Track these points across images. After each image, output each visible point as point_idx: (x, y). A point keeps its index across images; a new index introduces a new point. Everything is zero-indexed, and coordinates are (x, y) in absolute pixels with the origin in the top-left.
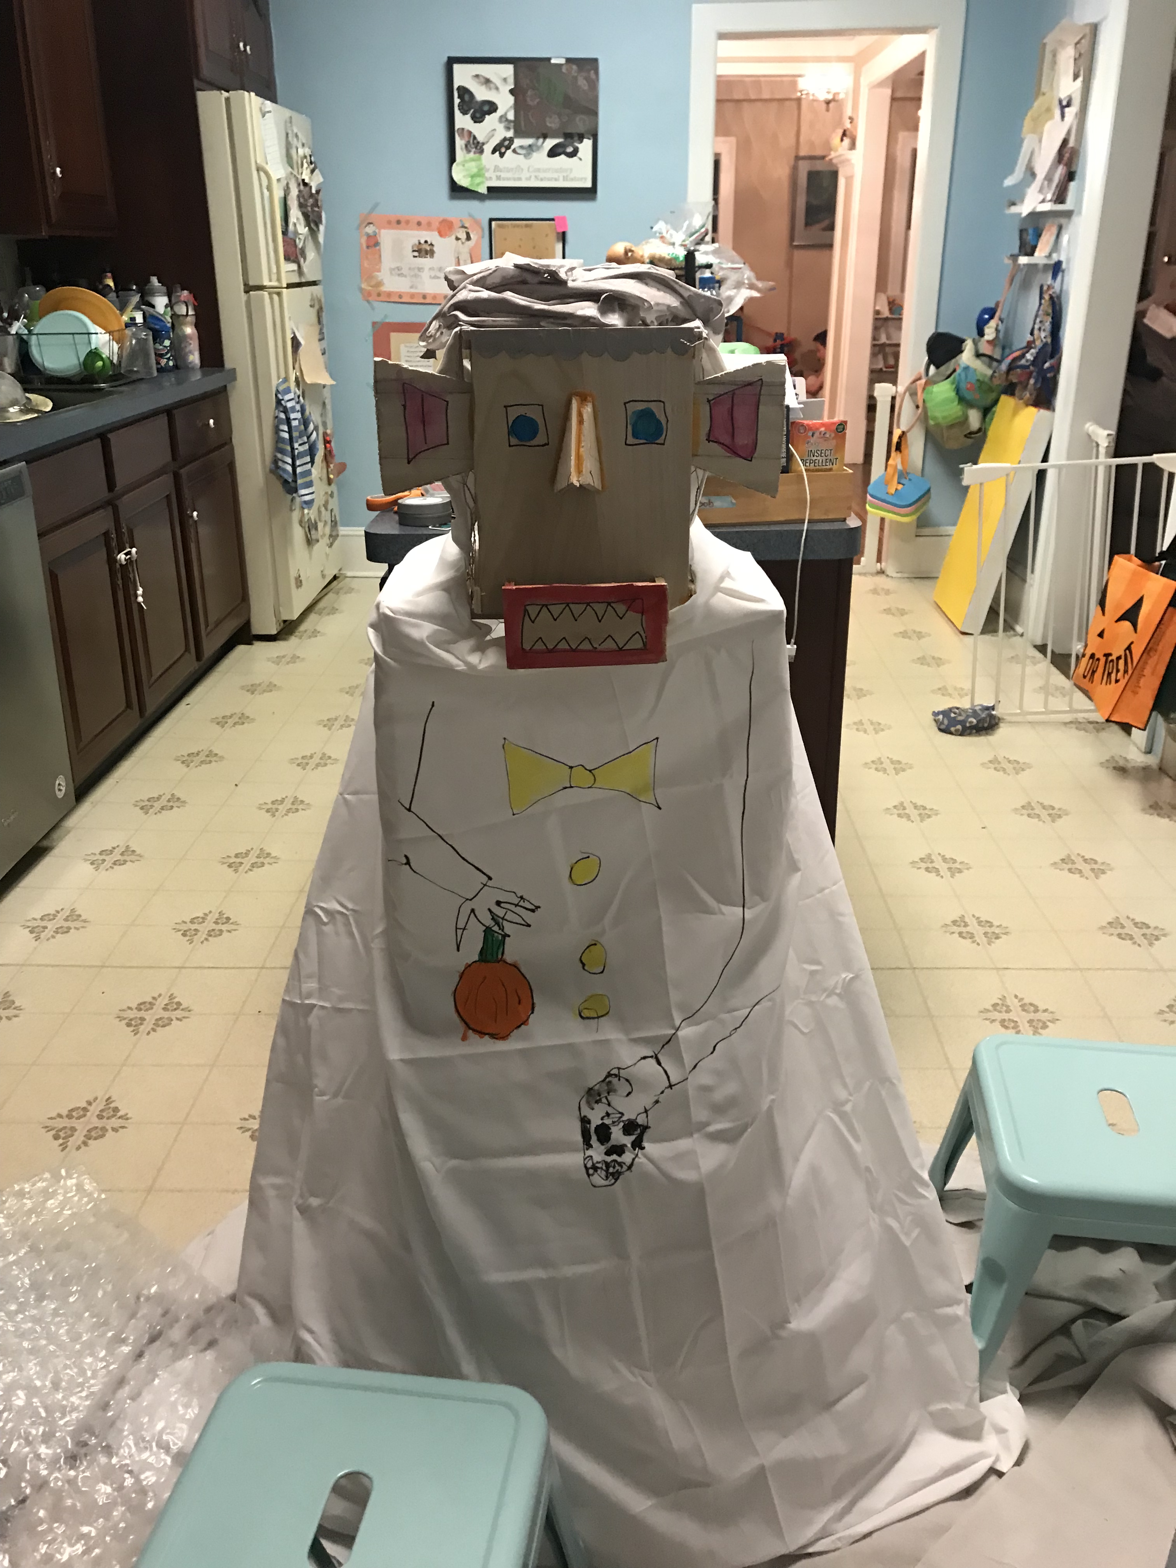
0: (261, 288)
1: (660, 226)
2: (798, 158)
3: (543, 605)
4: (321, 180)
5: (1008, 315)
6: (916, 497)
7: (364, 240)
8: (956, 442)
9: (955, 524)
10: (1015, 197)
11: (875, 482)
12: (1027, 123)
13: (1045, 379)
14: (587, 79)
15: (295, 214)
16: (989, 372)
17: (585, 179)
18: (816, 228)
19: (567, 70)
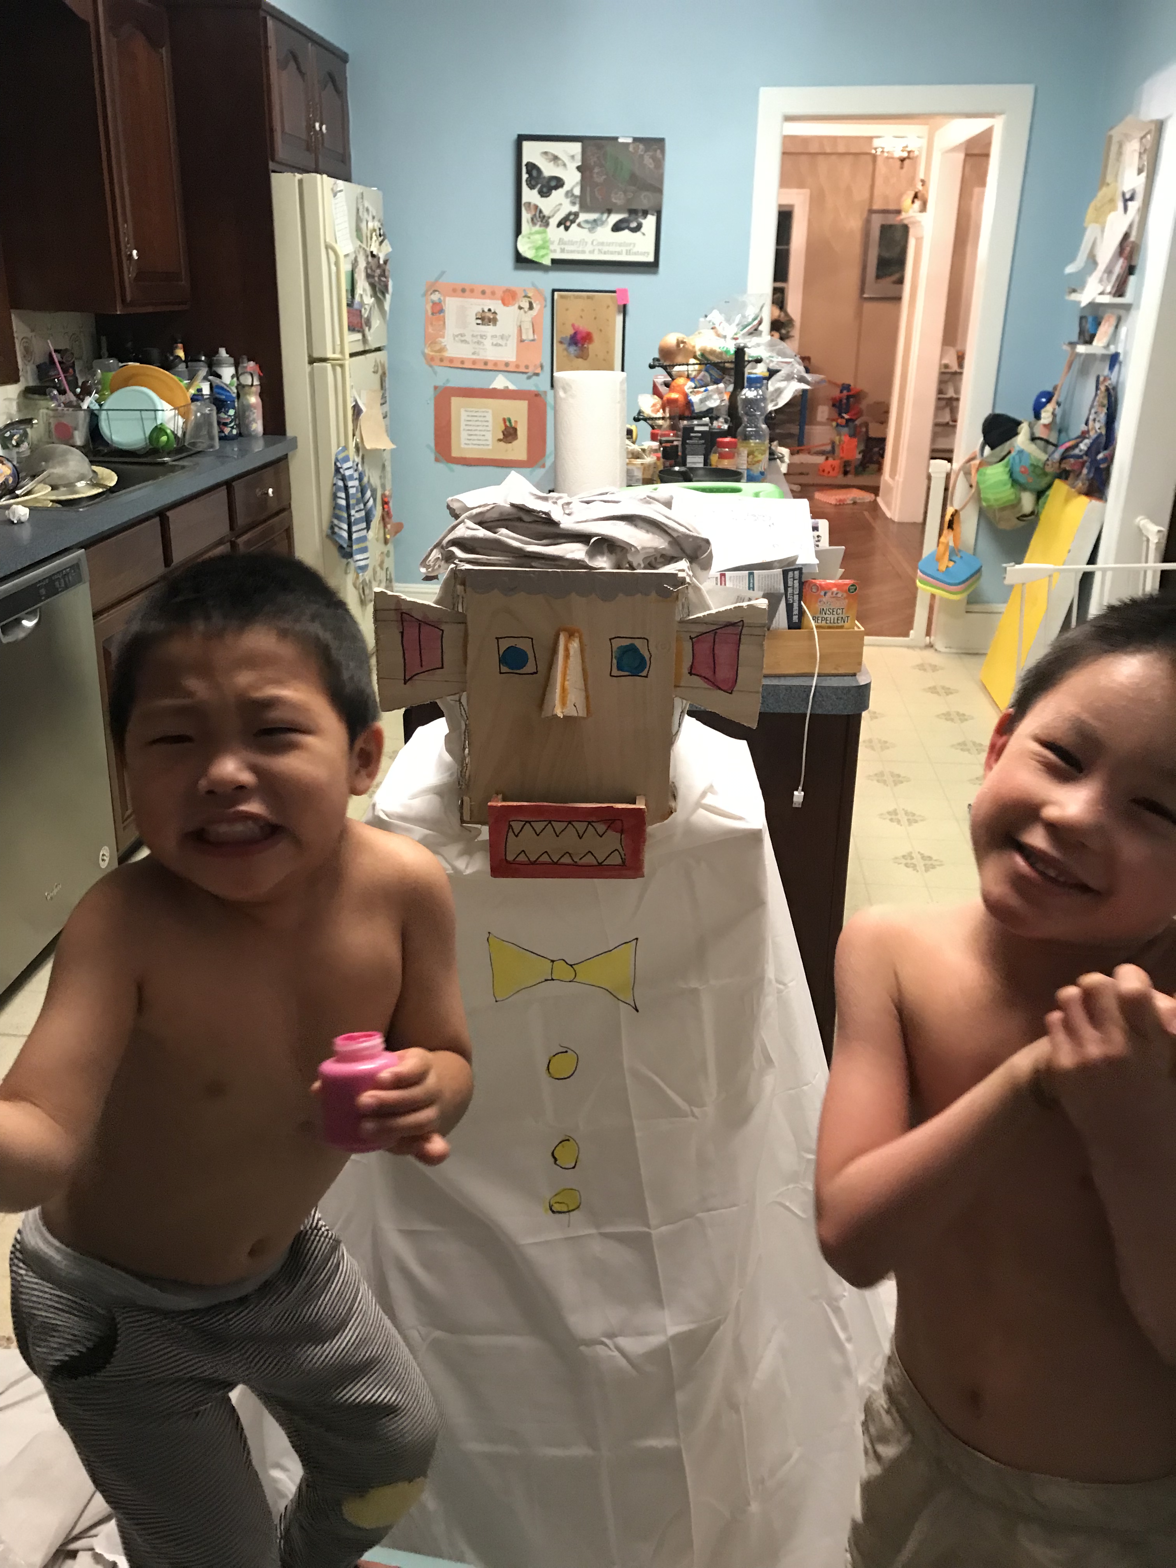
0: (324, 360)
1: (716, 316)
2: (871, 212)
3: (527, 822)
4: (390, 250)
5: (1066, 399)
6: (968, 574)
7: (429, 307)
8: (1010, 523)
9: (1005, 601)
10: (1076, 284)
11: (927, 558)
12: (1090, 213)
13: (1098, 470)
14: (654, 158)
15: (363, 286)
16: (1044, 457)
17: (648, 253)
18: (887, 282)
19: (634, 148)
